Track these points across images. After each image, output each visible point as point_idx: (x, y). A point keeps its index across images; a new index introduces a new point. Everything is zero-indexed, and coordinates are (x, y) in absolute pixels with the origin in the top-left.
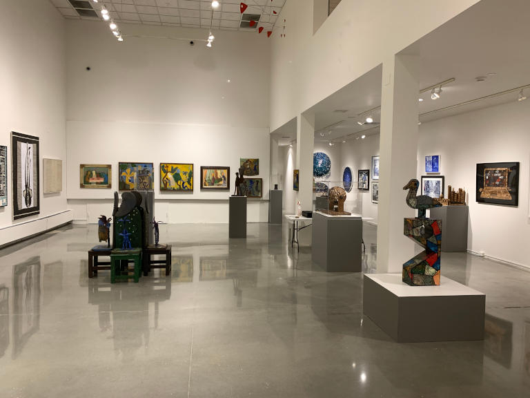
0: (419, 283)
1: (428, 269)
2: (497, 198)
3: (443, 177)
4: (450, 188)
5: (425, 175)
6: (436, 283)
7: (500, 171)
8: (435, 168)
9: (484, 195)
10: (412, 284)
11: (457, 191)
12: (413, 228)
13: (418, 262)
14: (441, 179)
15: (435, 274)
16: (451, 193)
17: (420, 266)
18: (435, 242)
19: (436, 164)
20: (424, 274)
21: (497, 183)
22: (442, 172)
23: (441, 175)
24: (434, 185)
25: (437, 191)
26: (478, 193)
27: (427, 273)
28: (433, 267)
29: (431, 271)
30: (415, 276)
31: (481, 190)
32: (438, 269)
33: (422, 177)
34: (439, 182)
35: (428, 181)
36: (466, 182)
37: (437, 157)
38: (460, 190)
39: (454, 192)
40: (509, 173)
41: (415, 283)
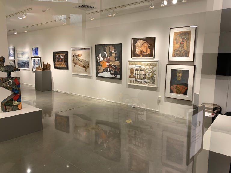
0: (9, 110)
1: (14, 102)
2: (61, 66)
3: (40, 58)
4: (43, 63)
5: (33, 56)
6: (19, 109)
7: (61, 55)
8: (37, 54)
9: (57, 66)
10: (5, 111)
11: (46, 64)
12: (3, 82)
13: (8, 99)
14: (40, 59)
15: (18, 104)
16: (44, 65)
17: (9, 102)
18: (17, 89)
19: (37, 51)
20: (12, 105)
21: (61, 60)
22: (40, 55)
23: (40, 57)
24: (37, 61)
25: (38, 64)
26: (54, 65)
27: (14, 104)
28: (17, 101)
29: (16, 103)
30: (7, 107)
31: (55, 63)
32: (20, 102)
33: (32, 58)
34: (39, 60)
35: (34, 60)
36: (49, 60)
37: (37, 48)
38: (48, 63)
39: (45, 64)
40: (64, 56)
41: (7, 110)
